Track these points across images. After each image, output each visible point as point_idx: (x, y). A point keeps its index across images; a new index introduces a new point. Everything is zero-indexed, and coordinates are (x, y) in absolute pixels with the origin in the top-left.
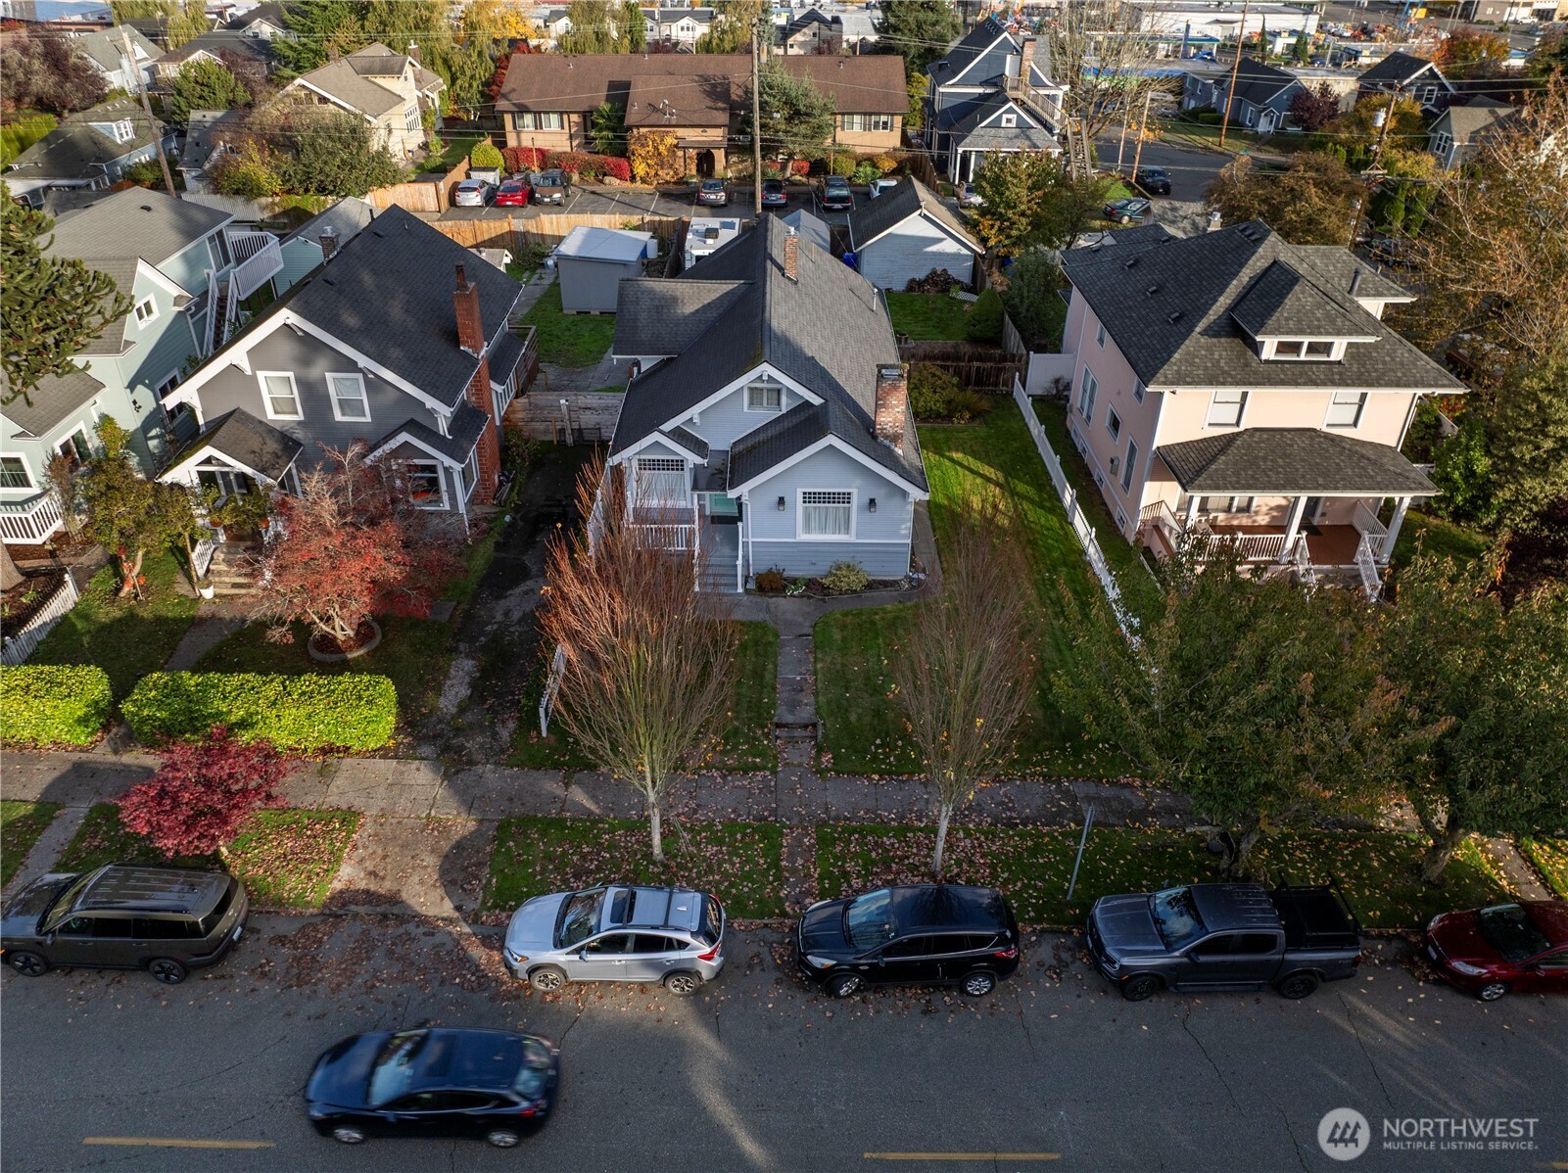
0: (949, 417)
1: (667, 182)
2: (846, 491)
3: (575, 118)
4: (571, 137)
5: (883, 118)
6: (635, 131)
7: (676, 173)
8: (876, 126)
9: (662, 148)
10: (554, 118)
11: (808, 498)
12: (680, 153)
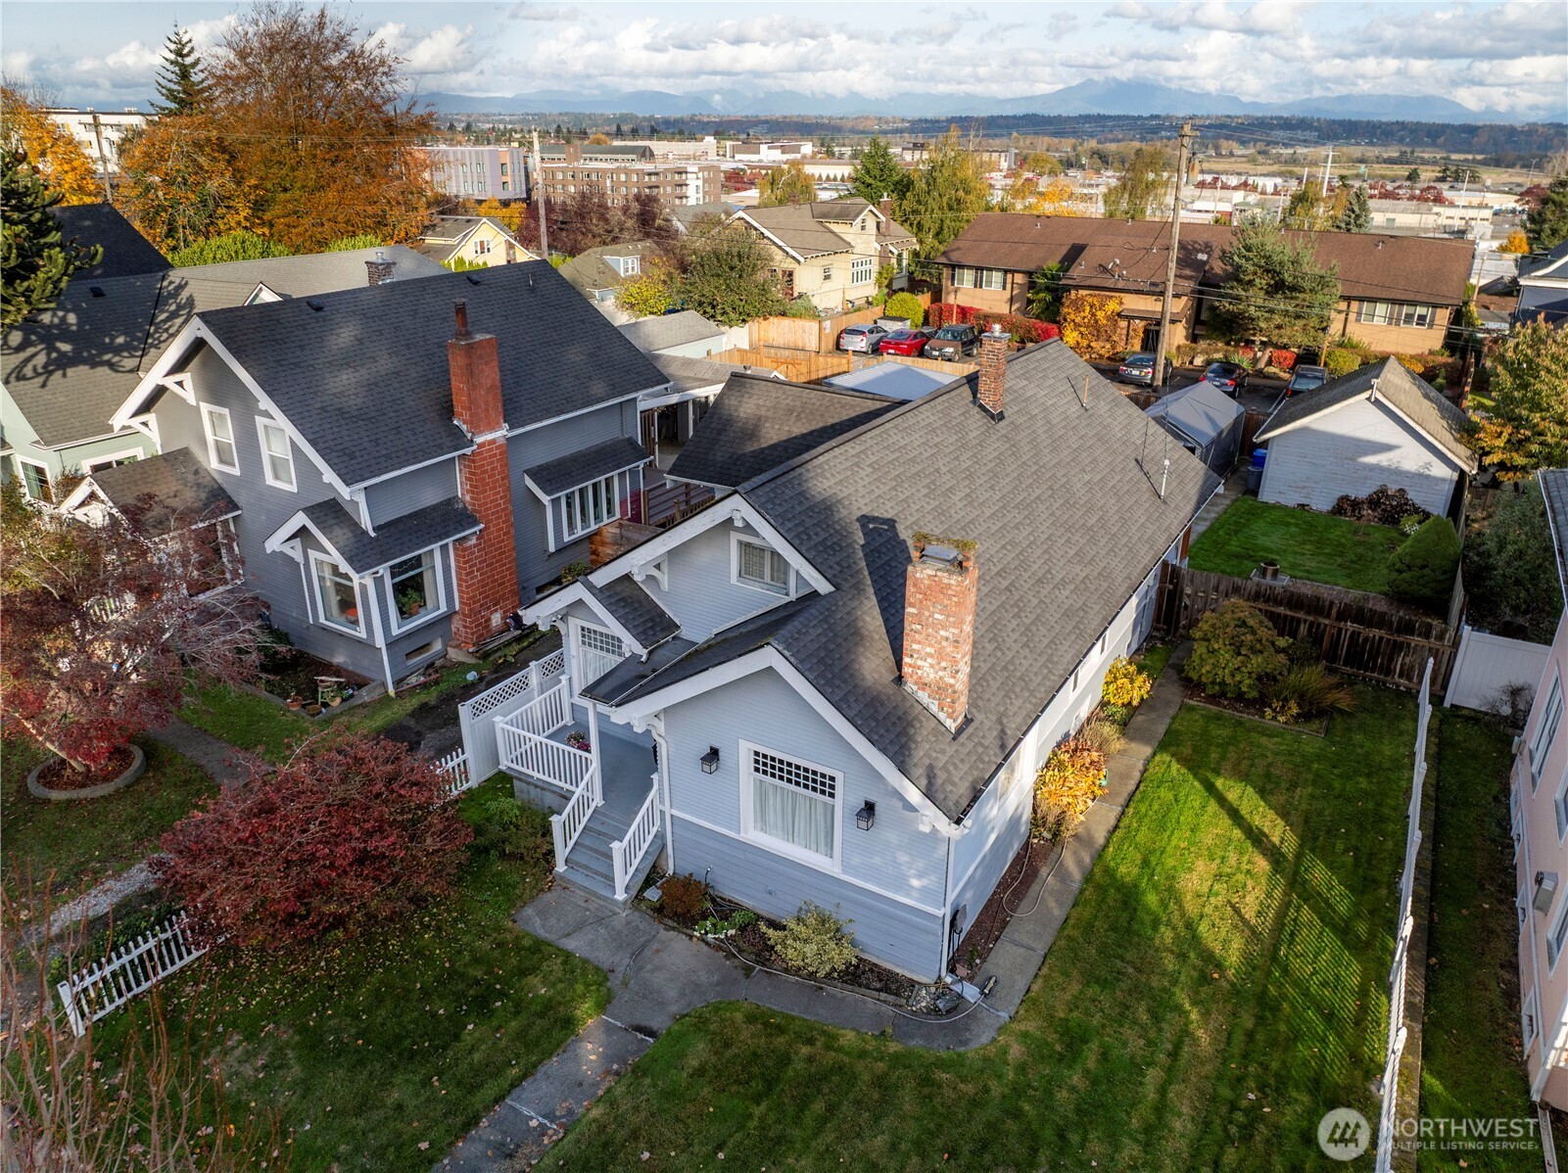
0: (1260, 703)
1: (1101, 356)
2: (828, 772)
3: (1019, 278)
4: (1012, 300)
5: (1420, 310)
6: (1073, 292)
7: (1113, 348)
8: (1409, 318)
9: (1100, 315)
10: (997, 277)
11: (765, 764)
12: (1123, 324)
